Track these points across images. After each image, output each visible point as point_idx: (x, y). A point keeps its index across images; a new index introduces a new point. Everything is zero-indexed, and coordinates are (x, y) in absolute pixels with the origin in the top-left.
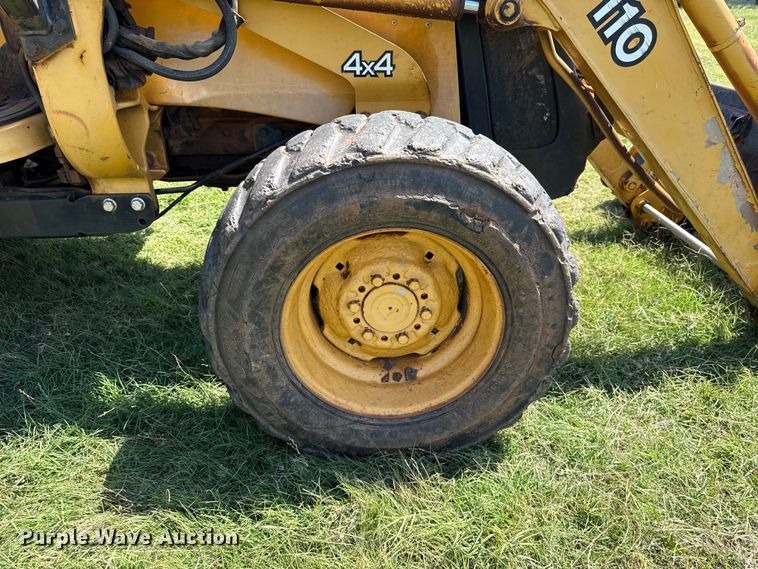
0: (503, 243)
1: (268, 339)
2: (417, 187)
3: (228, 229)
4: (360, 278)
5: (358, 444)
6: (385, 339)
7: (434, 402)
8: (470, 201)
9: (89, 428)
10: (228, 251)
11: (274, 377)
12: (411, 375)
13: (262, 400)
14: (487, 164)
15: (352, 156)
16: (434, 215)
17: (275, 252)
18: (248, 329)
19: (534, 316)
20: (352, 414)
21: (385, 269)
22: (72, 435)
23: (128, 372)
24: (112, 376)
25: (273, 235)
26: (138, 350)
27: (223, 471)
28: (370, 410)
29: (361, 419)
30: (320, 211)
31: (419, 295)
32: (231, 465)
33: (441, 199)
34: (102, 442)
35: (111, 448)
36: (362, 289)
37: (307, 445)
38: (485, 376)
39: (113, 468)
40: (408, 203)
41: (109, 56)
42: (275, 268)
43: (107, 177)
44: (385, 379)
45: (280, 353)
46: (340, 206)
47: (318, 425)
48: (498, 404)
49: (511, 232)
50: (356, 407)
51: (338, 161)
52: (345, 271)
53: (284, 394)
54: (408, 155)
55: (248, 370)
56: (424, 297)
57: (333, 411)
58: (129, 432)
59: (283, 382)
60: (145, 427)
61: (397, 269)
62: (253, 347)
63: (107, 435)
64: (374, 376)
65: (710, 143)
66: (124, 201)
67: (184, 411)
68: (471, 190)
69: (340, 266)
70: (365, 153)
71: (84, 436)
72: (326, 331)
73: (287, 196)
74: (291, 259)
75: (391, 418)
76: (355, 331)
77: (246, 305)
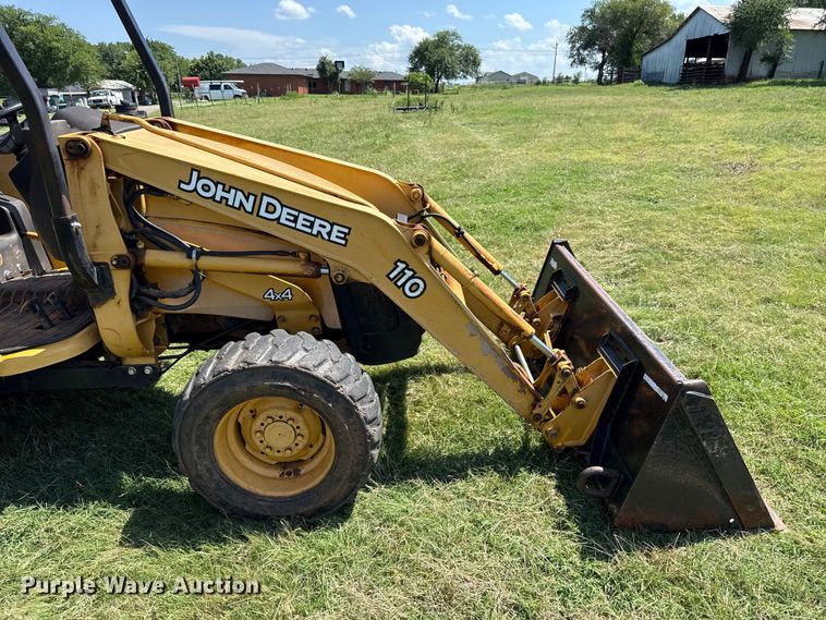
0: (323, 403)
1: (206, 454)
2: (275, 379)
3: (184, 399)
4: (261, 418)
5: (261, 513)
6: (279, 451)
7: (305, 488)
8: (303, 384)
9: (114, 504)
10: (184, 409)
11: (211, 474)
12: (297, 473)
13: (206, 486)
14: (310, 366)
15: (241, 365)
16: (285, 391)
17: (206, 410)
18: (195, 448)
19: (348, 439)
20: (257, 495)
21: (275, 413)
22: (105, 507)
23: (139, 471)
24: (129, 474)
25: (205, 402)
26: (147, 455)
27: (185, 527)
28: (268, 493)
29: (263, 498)
30: (227, 391)
31: (295, 426)
32: (191, 524)
33: (288, 384)
34: (121, 512)
35: (126, 515)
36: (262, 424)
37: (234, 513)
38: (330, 473)
39: (126, 526)
40: (271, 386)
41: (132, 301)
42: (207, 418)
43: (131, 356)
44: (282, 475)
45: (214, 461)
46: (237, 388)
47: (237, 501)
48: (338, 488)
49: (326, 398)
50: (261, 492)
51: (236, 367)
52: (254, 414)
53: (217, 484)
54: (269, 364)
55: (197, 470)
56: (298, 428)
57: (246, 493)
58: (137, 506)
59: (216, 477)
60: (145, 503)
61: (281, 413)
62: (199, 458)
63: (123, 508)
64: (275, 473)
65: (472, 335)
66: (140, 368)
67: (170, 493)
68: (303, 379)
69: (251, 411)
70: (249, 364)
71: (111, 508)
72: (247, 447)
73: (212, 383)
74: (215, 413)
75: (280, 498)
76: (261, 447)
77: (193, 435)
